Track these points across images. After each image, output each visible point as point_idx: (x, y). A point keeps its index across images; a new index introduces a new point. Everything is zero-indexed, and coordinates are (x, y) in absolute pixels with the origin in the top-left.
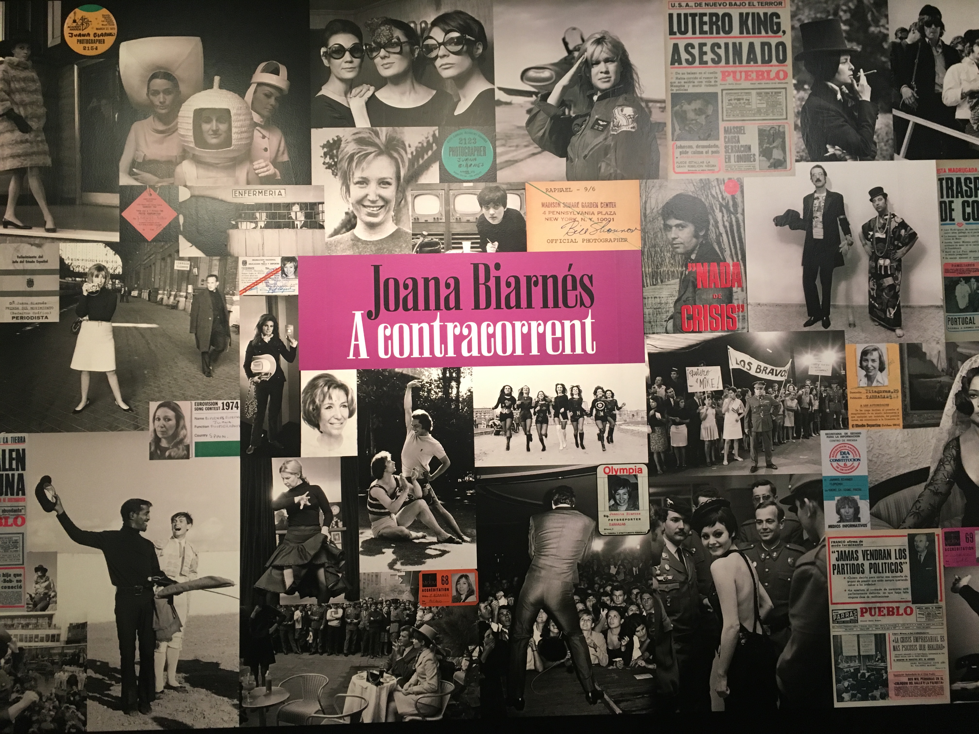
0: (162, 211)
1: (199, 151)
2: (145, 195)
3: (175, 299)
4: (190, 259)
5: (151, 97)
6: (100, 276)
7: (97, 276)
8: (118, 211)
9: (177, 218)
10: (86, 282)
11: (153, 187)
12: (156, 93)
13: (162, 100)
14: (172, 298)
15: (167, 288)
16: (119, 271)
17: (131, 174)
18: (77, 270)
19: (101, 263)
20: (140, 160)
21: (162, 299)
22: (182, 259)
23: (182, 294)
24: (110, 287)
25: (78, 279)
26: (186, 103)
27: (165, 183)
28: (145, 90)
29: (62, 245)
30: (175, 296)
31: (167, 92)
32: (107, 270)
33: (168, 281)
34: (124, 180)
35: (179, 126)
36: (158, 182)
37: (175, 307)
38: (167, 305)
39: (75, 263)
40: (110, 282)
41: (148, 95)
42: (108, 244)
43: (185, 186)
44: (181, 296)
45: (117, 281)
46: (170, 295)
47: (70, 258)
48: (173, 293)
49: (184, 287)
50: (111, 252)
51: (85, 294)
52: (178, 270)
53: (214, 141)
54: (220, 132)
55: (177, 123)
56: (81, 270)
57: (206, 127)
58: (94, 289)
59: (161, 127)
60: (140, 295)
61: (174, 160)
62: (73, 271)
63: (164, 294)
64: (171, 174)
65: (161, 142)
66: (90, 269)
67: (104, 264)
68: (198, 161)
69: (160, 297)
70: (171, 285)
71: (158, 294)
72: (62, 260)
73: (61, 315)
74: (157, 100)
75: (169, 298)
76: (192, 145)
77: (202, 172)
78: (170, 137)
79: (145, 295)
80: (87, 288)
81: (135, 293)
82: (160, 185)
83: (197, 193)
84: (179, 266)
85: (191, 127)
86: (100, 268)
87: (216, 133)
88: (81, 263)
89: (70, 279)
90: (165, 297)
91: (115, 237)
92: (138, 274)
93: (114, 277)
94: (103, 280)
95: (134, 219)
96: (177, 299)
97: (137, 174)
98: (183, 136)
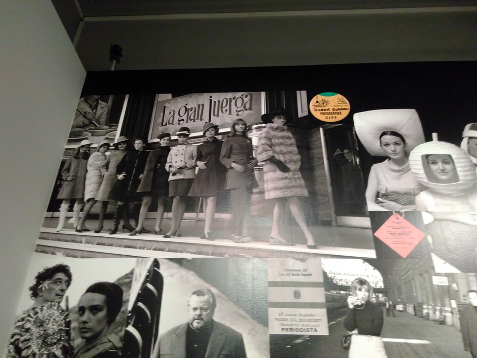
0: (410, 232)
1: (432, 185)
2: (392, 219)
3: (441, 314)
4: (447, 275)
5: (384, 147)
6: (363, 289)
7: (360, 290)
8: (370, 232)
9: (425, 238)
10: (350, 295)
11: (398, 212)
12: (387, 145)
13: (393, 149)
14: (438, 313)
15: (431, 302)
16: (381, 285)
17: (378, 202)
18: (340, 283)
19: (362, 277)
20: (383, 192)
21: (428, 314)
22: (438, 275)
23: (446, 309)
24: (374, 300)
25: (342, 292)
26: (413, 151)
27: (409, 208)
28: (378, 143)
29: (323, 260)
30: (441, 311)
31: (396, 144)
32: (368, 283)
33: (430, 296)
34: (372, 206)
35: (411, 167)
36: (402, 209)
37: (442, 322)
38: (435, 321)
39: (338, 277)
40: (374, 296)
41: (381, 146)
42: (367, 260)
43: (427, 212)
44: (446, 311)
45: (380, 295)
46: (435, 310)
47: (333, 272)
48: (438, 308)
49: (447, 301)
50: (370, 268)
51: (351, 307)
52: (438, 286)
53: (444, 177)
54: (446, 171)
55: (409, 165)
56: (344, 284)
57: (434, 167)
58: (359, 302)
59: (396, 168)
60: (405, 308)
61: (412, 191)
62: (336, 284)
63: (428, 309)
64: (412, 202)
65: (399, 178)
66: (353, 283)
67: (365, 278)
68: (434, 193)
69: (425, 311)
70: (434, 300)
71: (423, 309)
72: (325, 274)
73: (331, 328)
74: (389, 150)
75: (434, 313)
76: (426, 180)
77: (439, 201)
78: (405, 175)
79: (410, 310)
80: (353, 301)
81: (400, 307)
82: (404, 210)
83: (438, 217)
84: (436, 281)
85: (421, 167)
86: (362, 282)
87: (443, 171)
88: (343, 277)
89: (335, 292)
90: (431, 312)
91: (372, 254)
92: (399, 288)
93: (377, 291)
94: (367, 294)
95: (387, 238)
96: (443, 314)
97: (382, 203)
98: (416, 174)
